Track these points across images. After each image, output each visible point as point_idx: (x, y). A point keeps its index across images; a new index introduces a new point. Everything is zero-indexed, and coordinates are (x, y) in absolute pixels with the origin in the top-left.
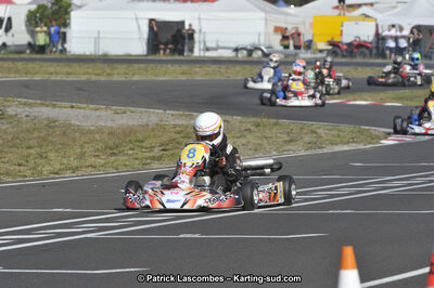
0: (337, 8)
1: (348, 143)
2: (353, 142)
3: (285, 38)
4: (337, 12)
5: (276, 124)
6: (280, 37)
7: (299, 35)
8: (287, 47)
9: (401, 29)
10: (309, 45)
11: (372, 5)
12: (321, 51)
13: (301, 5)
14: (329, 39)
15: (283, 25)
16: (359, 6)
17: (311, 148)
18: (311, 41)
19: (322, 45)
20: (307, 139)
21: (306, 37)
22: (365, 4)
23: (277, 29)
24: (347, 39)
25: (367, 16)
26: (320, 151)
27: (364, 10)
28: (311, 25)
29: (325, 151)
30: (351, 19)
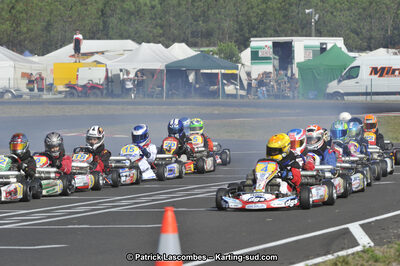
0: (73, 56)
3: (31, 82)
4: (74, 59)
7: (42, 79)
8: (32, 90)
9: (128, 73)
10: (51, 87)
11: (103, 53)
12: (60, 92)
13: (43, 55)
14: (67, 82)
15: (29, 72)
16: (92, 54)
18: (52, 85)
21: (49, 81)
22: (97, 53)
23: (24, 75)
24: (82, 82)
25: (98, 63)
27: (96, 57)
28: (52, 70)
30: (85, 65)
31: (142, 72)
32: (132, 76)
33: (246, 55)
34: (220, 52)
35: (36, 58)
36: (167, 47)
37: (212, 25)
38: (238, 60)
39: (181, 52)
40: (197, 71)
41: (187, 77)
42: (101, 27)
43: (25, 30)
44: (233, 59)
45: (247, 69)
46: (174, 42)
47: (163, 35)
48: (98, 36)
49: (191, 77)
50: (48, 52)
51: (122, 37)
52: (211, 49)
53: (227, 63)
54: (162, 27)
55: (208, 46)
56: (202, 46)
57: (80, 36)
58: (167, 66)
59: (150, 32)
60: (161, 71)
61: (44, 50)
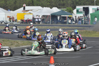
0: (23, 11)
1: (26, 45)
2: (27, 45)
3: (10, 19)
4: (23, 12)
5: (8, 40)
6: (9, 19)
7: (14, 18)
8: (10, 21)
9: (39, 16)
10: (16, 21)
11: (32, 10)
12: (19, 22)
13: (14, 11)
14: (21, 19)
15: (10, 16)
16: (29, 10)
17: (17, 46)
18: (16, 20)
19: (19, 21)
20: (16, 44)
21: (15, 19)
22: (30, 10)
23: (8, 17)
24: (25, 19)
25: (30, 13)
26: (19, 47)
28: (17, 15)
29: (20, 47)
30: (27, 14)
31: (44, 16)
32: (41, 17)
33: (75, 11)
34: (67, 10)
35: (12, 12)
36: (51, 8)
37: (65, 2)
38: (72, 13)
39: (55, 10)
40: (60, 16)
41: (57, 17)
42: (31, 2)
43: (8, 3)
44: (71, 12)
45: (75, 15)
46: (53, 7)
47: (50, 5)
48: (30, 5)
49: (59, 18)
50: (15, 10)
51: (37, 5)
52: (65, 9)
53: (69, 13)
54: (49, 2)
55: (63, 8)
56: (62, 8)
57: (25, 5)
58: (51, 14)
59: (46, 4)
60: (49, 16)
61: (14, 9)
